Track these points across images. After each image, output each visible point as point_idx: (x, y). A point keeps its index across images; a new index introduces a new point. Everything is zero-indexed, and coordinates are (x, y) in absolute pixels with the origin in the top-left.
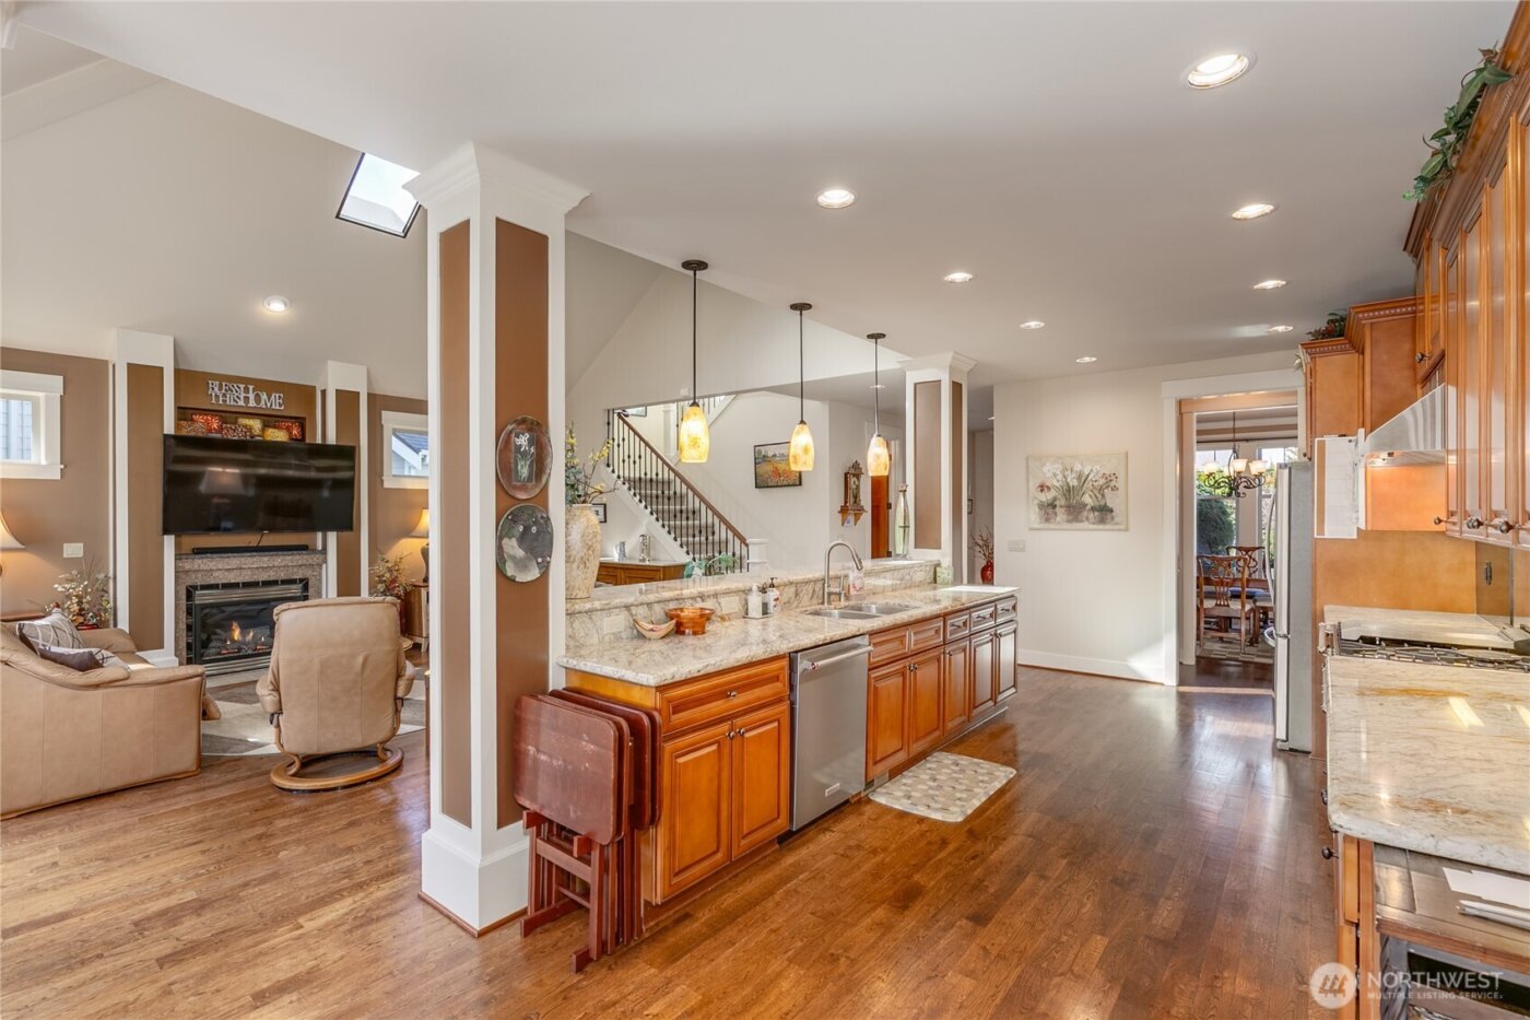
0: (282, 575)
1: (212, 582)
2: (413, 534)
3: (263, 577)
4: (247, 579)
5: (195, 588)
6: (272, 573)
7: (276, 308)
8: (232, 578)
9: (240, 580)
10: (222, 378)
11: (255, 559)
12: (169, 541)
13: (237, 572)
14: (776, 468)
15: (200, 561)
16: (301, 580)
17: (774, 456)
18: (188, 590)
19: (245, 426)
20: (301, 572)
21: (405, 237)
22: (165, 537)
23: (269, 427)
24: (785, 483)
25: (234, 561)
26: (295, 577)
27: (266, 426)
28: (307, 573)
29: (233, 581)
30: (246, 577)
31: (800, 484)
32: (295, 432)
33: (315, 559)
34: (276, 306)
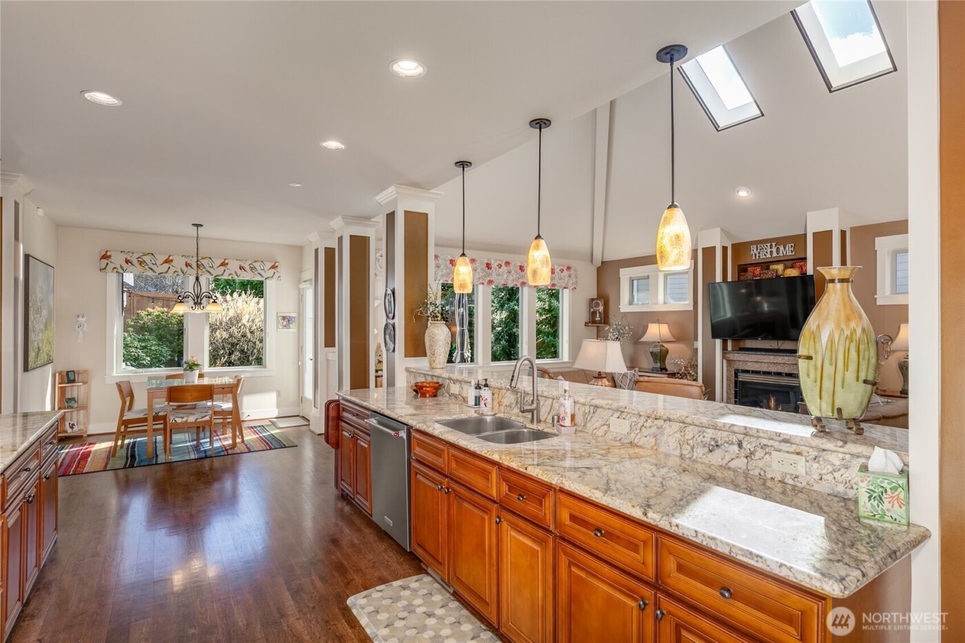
0: (784, 370)
3: (773, 369)
5: (740, 370)
6: (779, 367)
8: (756, 367)
10: (756, 243)
12: (719, 343)
16: (793, 375)
18: (735, 372)
19: (775, 270)
23: (788, 268)
27: (786, 268)
29: (757, 370)
30: (764, 368)
32: (800, 269)
34: (743, 194)
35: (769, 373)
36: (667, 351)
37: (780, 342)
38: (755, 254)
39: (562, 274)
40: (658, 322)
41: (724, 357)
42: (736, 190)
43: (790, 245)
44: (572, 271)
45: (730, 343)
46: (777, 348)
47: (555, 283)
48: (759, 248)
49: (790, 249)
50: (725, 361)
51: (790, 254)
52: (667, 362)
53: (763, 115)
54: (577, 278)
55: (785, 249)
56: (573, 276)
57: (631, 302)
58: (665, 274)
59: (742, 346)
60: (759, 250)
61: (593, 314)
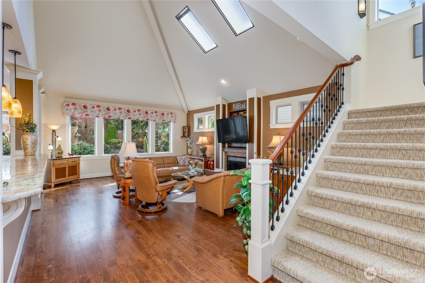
10: (235, 103)
18: (228, 156)
19: (240, 114)
27: (244, 113)
34: (223, 82)
36: (206, 148)
37: (242, 144)
38: (234, 108)
39: (168, 116)
40: (203, 136)
41: (223, 150)
42: (221, 79)
44: (173, 115)
45: (226, 145)
46: (240, 146)
47: (164, 119)
49: (245, 105)
50: (224, 152)
51: (245, 107)
52: (206, 152)
53: (217, 46)
54: (176, 117)
56: (173, 117)
57: (198, 128)
58: (208, 116)
59: (230, 146)
60: (235, 106)
61: (184, 133)
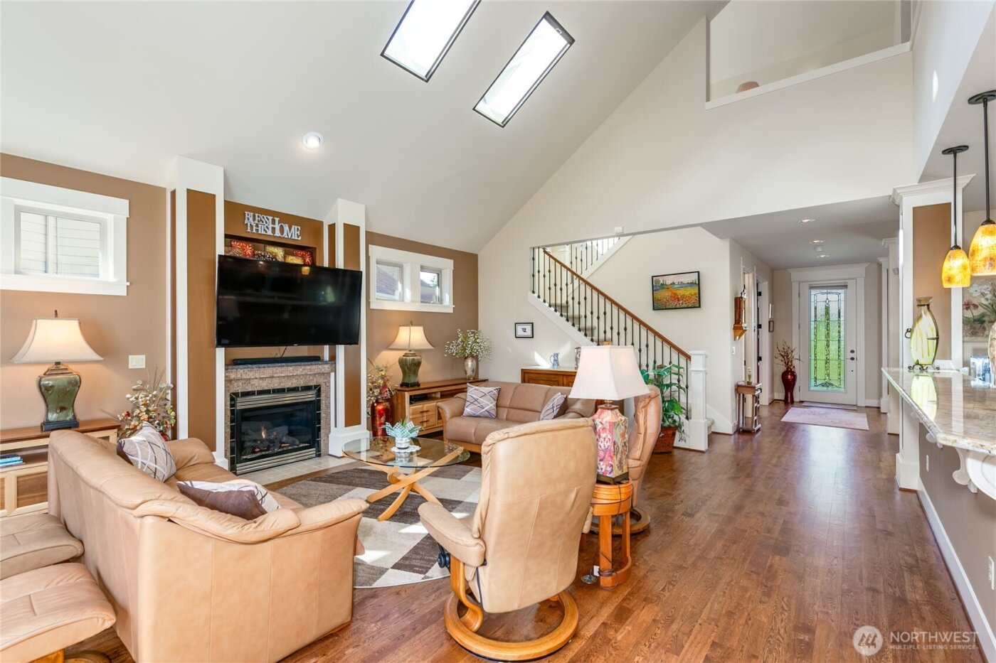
0: (302, 383)
1: (250, 390)
2: (391, 347)
3: (288, 384)
4: (277, 386)
5: (236, 394)
6: (294, 381)
7: (312, 144)
8: (265, 385)
9: (271, 387)
10: (256, 210)
11: (283, 369)
12: (220, 353)
13: (268, 381)
14: (675, 294)
15: (242, 371)
16: (316, 387)
17: (673, 284)
19: (271, 253)
20: (315, 379)
21: (427, 81)
22: (217, 349)
23: (289, 254)
24: (684, 305)
25: (268, 371)
26: (311, 384)
27: (287, 253)
28: (321, 381)
29: (266, 388)
31: (700, 307)
32: (307, 260)
33: (326, 368)
35: (281, 391)
38: (251, 226)
43: (296, 227)
46: (279, 355)
48: (257, 218)
49: (296, 233)
51: (296, 238)
55: (290, 230)
59: (236, 358)
60: (256, 222)
